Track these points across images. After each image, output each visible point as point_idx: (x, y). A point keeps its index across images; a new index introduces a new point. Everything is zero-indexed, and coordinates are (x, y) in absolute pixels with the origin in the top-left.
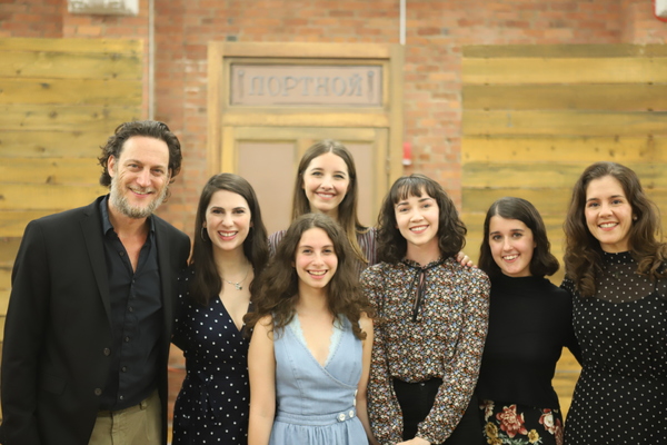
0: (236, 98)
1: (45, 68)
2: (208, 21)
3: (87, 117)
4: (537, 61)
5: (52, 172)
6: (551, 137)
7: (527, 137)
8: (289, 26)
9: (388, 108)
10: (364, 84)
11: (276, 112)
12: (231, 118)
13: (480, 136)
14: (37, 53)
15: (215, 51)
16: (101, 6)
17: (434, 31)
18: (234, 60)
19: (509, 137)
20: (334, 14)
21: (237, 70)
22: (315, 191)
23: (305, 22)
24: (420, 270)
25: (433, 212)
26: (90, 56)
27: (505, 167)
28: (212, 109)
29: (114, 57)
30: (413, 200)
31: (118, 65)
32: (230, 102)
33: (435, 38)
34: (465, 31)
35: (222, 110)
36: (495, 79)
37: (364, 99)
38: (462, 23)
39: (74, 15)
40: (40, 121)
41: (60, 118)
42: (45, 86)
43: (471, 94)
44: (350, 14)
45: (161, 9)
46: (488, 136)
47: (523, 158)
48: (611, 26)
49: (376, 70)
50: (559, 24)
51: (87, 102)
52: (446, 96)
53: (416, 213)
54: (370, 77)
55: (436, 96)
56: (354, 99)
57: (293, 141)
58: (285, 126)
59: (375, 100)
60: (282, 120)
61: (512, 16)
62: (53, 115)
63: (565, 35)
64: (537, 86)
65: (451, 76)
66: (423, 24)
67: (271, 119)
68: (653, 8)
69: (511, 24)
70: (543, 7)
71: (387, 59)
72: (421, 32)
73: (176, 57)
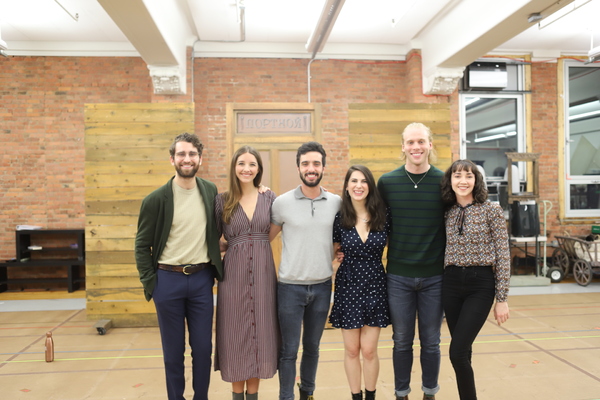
0: (240, 130)
1: (147, 117)
2: (218, 97)
3: (168, 141)
4: (384, 111)
5: (151, 168)
6: (390, 147)
7: (380, 147)
8: (256, 98)
9: (314, 134)
10: (302, 122)
11: (260, 136)
12: (238, 140)
13: (358, 146)
14: (143, 110)
15: (229, 108)
16: (170, 91)
17: (323, 101)
18: (239, 112)
19: (372, 147)
20: (278, 93)
21: (240, 116)
22: (241, 173)
23: (264, 97)
24: (463, 209)
25: (472, 181)
26: (168, 111)
27: (369, 161)
28: (228, 136)
29: (181, 111)
30: (464, 173)
31: (183, 115)
32: (237, 132)
33: (325, 103)
34: (338, 101)
35: (233, 136)
36: (364, 119)
37: (302, 129)
38: (336, 97)
39: (156, 95)
40: (145, 143)
41: (154, 142)
42: (147, 126)
43: (353, 127)
44: (285, 93)
45: (196, 92)
46: (362, 147)
47: (377, 157)
48: (402, 99)
49: (308, 116)
50: (380, 98)
51: (167, 134)
52: (330, 130)
53: (463, 180)
54: (305, 119)
55: (325, 130)
56: (298, 130)
57: (269, 150)
58: (264, 143)
59: (307, 130)
60: (263, 140)
61: (358, 94)
62: (151, 140)
63: (383, 101)
64: (385, 122)
65: (332, 121)
66: (318, 97)
67: (257, 140)
68: (422, 91)
69: (359, 97)
70: (373, 90)
71: (313, 110)
72: (318, 101)
73: (203, 114)
